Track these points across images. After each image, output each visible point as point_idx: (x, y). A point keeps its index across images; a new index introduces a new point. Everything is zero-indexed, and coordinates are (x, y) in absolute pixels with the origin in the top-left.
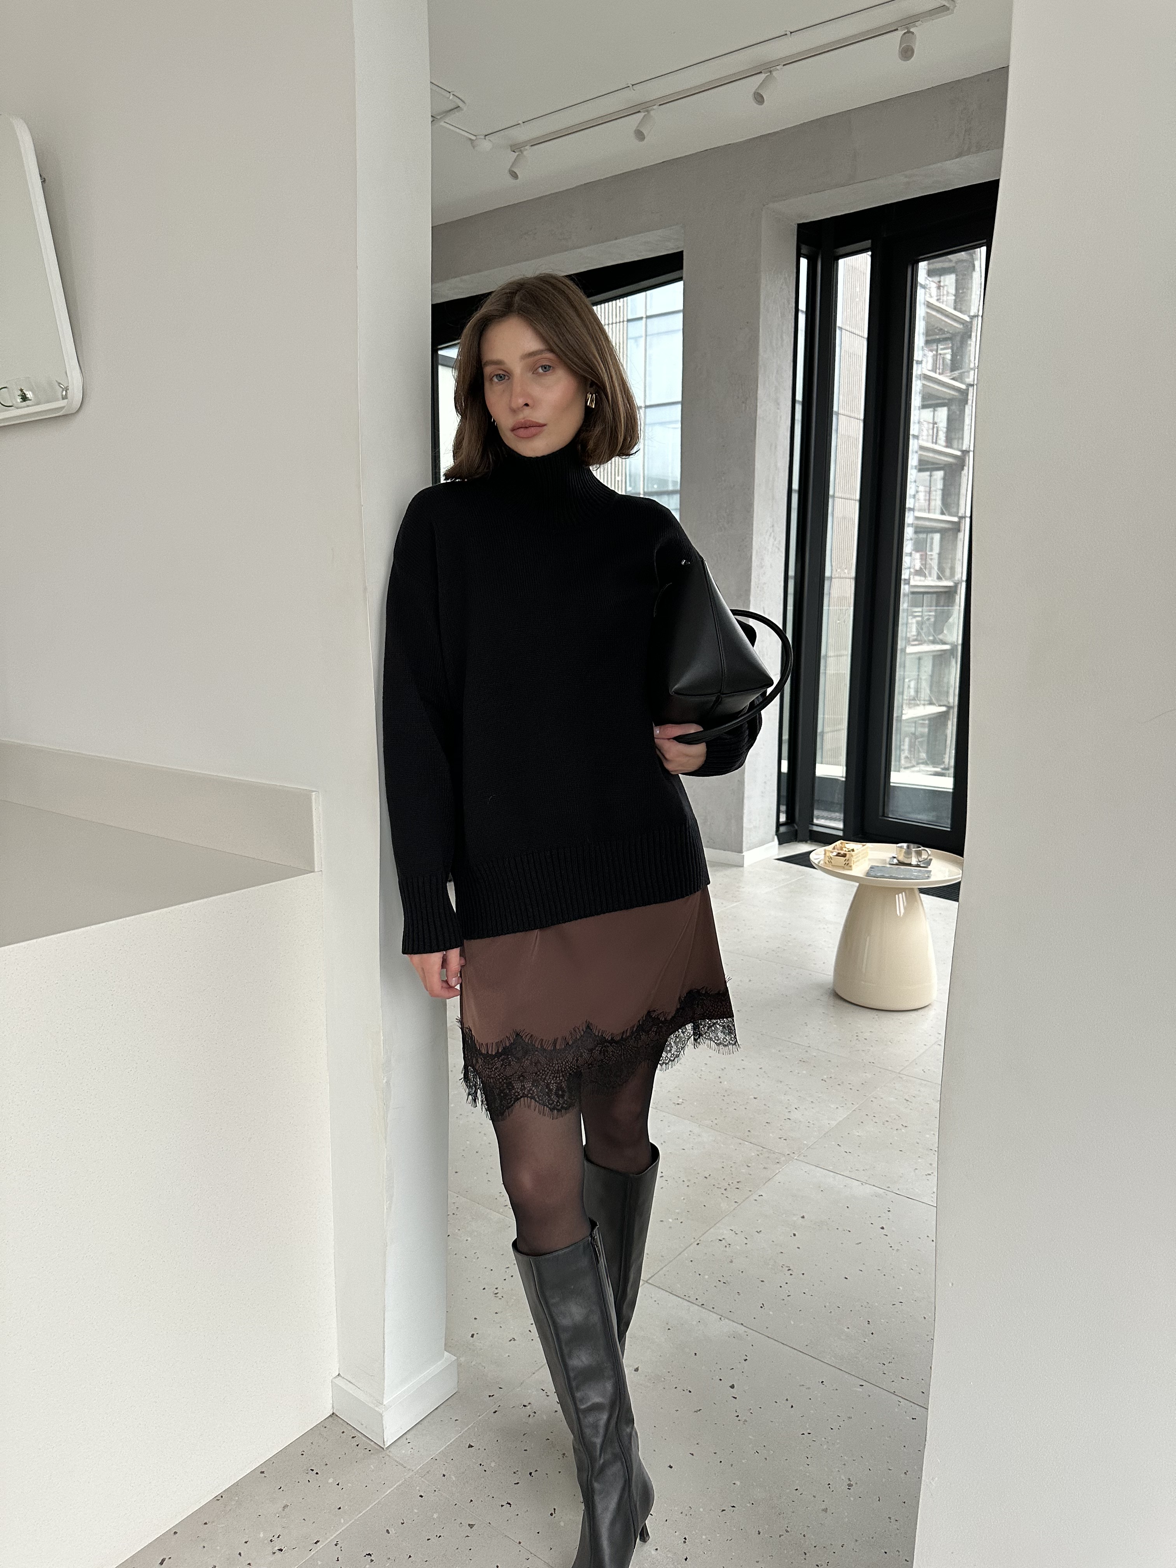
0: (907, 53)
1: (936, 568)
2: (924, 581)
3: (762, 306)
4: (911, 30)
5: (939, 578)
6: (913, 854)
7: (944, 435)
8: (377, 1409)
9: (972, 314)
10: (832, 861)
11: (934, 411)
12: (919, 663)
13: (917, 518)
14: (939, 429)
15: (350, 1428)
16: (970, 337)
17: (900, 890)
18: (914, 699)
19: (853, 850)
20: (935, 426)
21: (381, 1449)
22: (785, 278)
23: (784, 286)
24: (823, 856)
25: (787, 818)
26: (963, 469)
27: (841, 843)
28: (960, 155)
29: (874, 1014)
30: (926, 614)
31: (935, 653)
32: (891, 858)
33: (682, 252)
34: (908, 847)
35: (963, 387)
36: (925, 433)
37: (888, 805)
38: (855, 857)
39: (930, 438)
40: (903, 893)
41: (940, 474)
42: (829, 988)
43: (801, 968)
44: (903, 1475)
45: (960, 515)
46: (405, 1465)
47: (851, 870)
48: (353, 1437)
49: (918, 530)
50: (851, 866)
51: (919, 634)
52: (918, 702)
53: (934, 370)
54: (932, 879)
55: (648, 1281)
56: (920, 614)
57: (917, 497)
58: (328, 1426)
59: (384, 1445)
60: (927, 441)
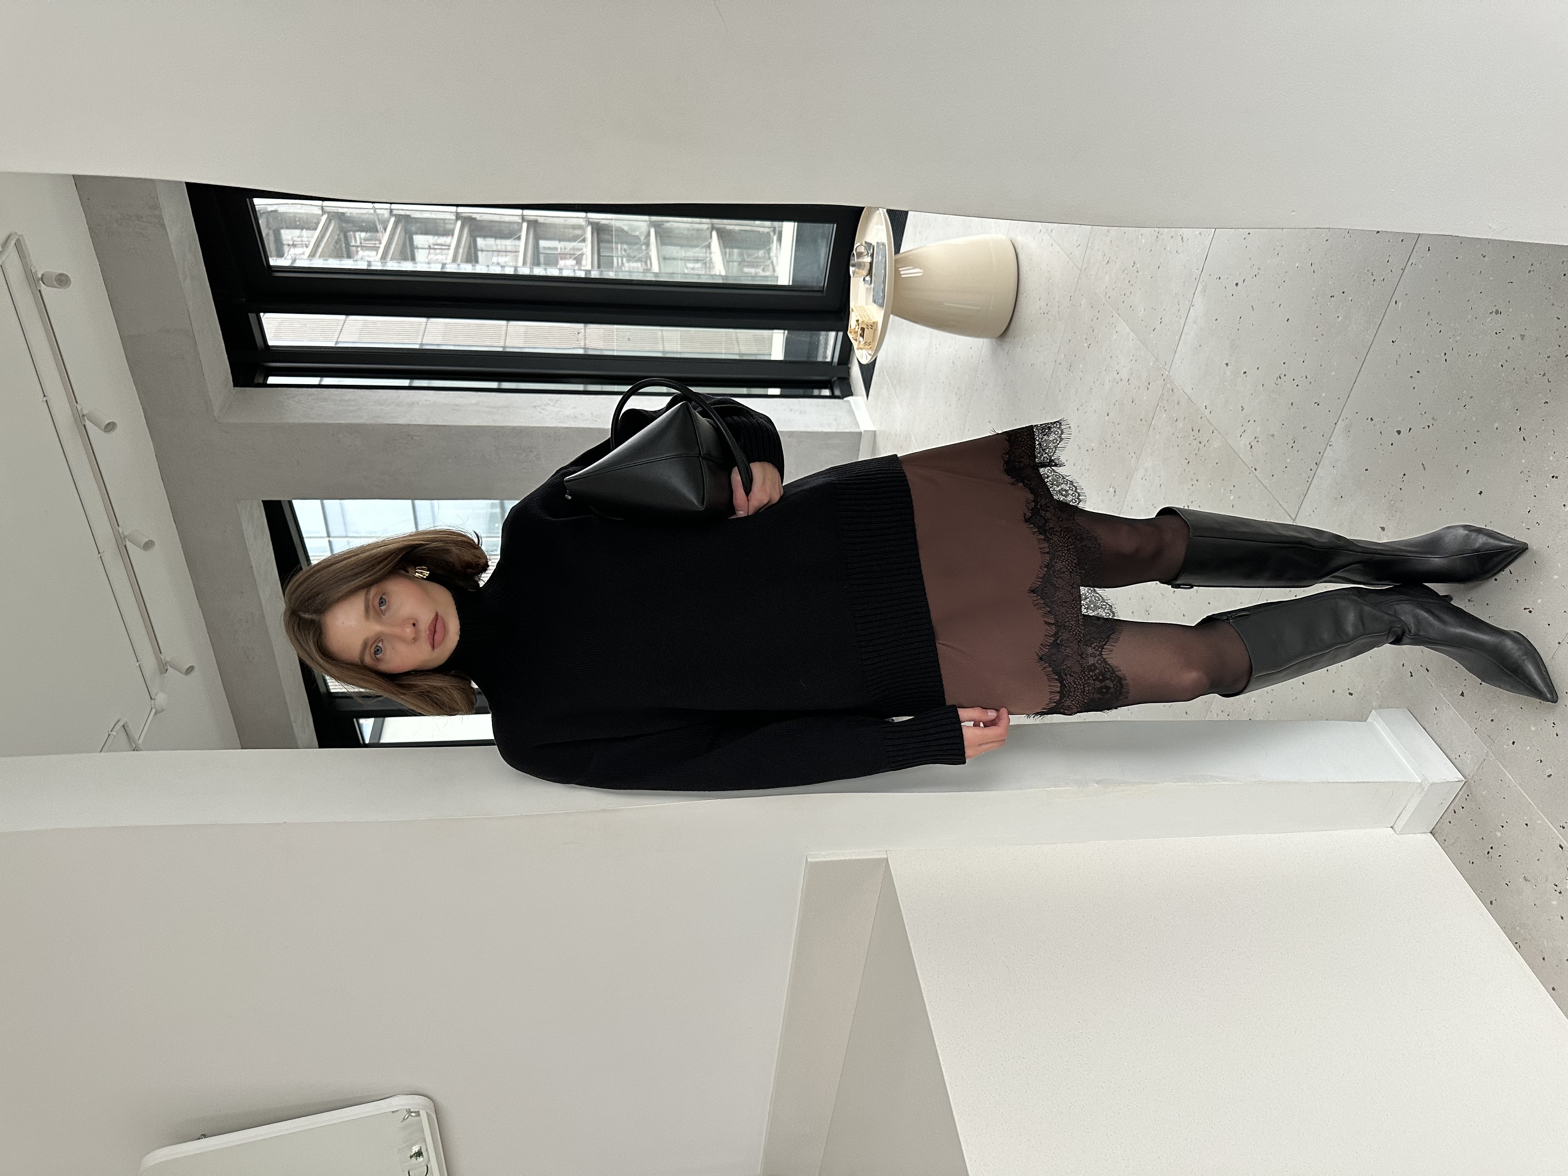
0: (62, 280)
1: (574, 244)
2: (587, 255)
3: (315, 421)
4: (40, 276)
5: (584, 240)
6: (860, 260)
7: (441, 238)
8: (1426, 789)
9: (320, 212)
10: (868, 342)
11: (417, 248)
12: (669, 259)
13: (524, 263)
14: (435, 243)
15: (1446, 815)
16: (343, 214)
17: (897, 273)
18: (705, 263)
19: (858, 321)
20: (432, 247)
21: (1467, 783)
22: (288, 398)
23: (296, 399)
24: (863, 350)
25: (826, 388)
26: (475, 219)
27: (851, 333)
28: (163, 226)
29: (1022, 298)
30: (619, 253)
31: (659, 243)
32: (865, 283)
33: (264, 502)
34: (854, 266)
35: (393, 219)
36: (439, 257)
37: (812, 287)
38: (864, 319)
39: (445, 251)
40: (900, 269)
41: (480, 242)
42: (997, 342)
43: (976, 371)
44: (1486, 259)
45: (520, 221)
46: (1482, 760)
47: (877, 322)
48: (1455, 812)
49: (536, 262)
50: (874, 323)
51: (639, 260)
52: (708, 259)
53: (376, 249)
54: (885, 241)
55: (1294, 517)
56: (620, 260)
57: (503, 264)
58: (1444, 838)
59: (1462, 781)
60: (448, 254)
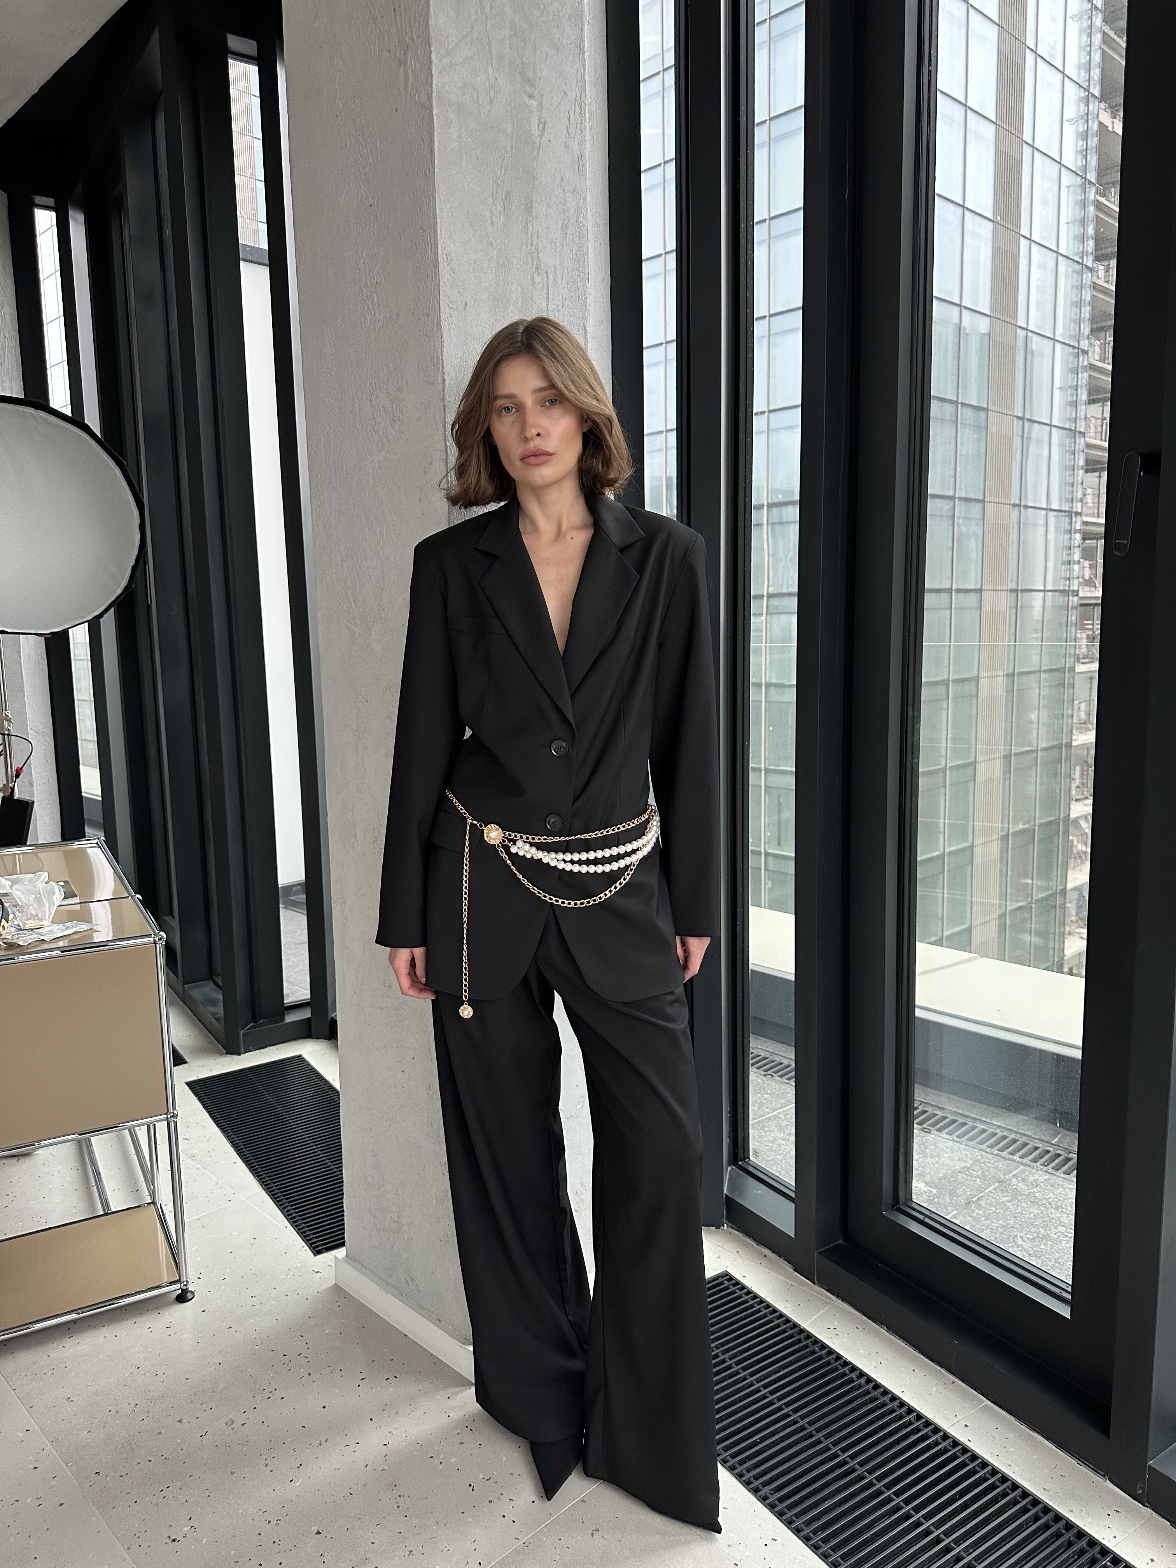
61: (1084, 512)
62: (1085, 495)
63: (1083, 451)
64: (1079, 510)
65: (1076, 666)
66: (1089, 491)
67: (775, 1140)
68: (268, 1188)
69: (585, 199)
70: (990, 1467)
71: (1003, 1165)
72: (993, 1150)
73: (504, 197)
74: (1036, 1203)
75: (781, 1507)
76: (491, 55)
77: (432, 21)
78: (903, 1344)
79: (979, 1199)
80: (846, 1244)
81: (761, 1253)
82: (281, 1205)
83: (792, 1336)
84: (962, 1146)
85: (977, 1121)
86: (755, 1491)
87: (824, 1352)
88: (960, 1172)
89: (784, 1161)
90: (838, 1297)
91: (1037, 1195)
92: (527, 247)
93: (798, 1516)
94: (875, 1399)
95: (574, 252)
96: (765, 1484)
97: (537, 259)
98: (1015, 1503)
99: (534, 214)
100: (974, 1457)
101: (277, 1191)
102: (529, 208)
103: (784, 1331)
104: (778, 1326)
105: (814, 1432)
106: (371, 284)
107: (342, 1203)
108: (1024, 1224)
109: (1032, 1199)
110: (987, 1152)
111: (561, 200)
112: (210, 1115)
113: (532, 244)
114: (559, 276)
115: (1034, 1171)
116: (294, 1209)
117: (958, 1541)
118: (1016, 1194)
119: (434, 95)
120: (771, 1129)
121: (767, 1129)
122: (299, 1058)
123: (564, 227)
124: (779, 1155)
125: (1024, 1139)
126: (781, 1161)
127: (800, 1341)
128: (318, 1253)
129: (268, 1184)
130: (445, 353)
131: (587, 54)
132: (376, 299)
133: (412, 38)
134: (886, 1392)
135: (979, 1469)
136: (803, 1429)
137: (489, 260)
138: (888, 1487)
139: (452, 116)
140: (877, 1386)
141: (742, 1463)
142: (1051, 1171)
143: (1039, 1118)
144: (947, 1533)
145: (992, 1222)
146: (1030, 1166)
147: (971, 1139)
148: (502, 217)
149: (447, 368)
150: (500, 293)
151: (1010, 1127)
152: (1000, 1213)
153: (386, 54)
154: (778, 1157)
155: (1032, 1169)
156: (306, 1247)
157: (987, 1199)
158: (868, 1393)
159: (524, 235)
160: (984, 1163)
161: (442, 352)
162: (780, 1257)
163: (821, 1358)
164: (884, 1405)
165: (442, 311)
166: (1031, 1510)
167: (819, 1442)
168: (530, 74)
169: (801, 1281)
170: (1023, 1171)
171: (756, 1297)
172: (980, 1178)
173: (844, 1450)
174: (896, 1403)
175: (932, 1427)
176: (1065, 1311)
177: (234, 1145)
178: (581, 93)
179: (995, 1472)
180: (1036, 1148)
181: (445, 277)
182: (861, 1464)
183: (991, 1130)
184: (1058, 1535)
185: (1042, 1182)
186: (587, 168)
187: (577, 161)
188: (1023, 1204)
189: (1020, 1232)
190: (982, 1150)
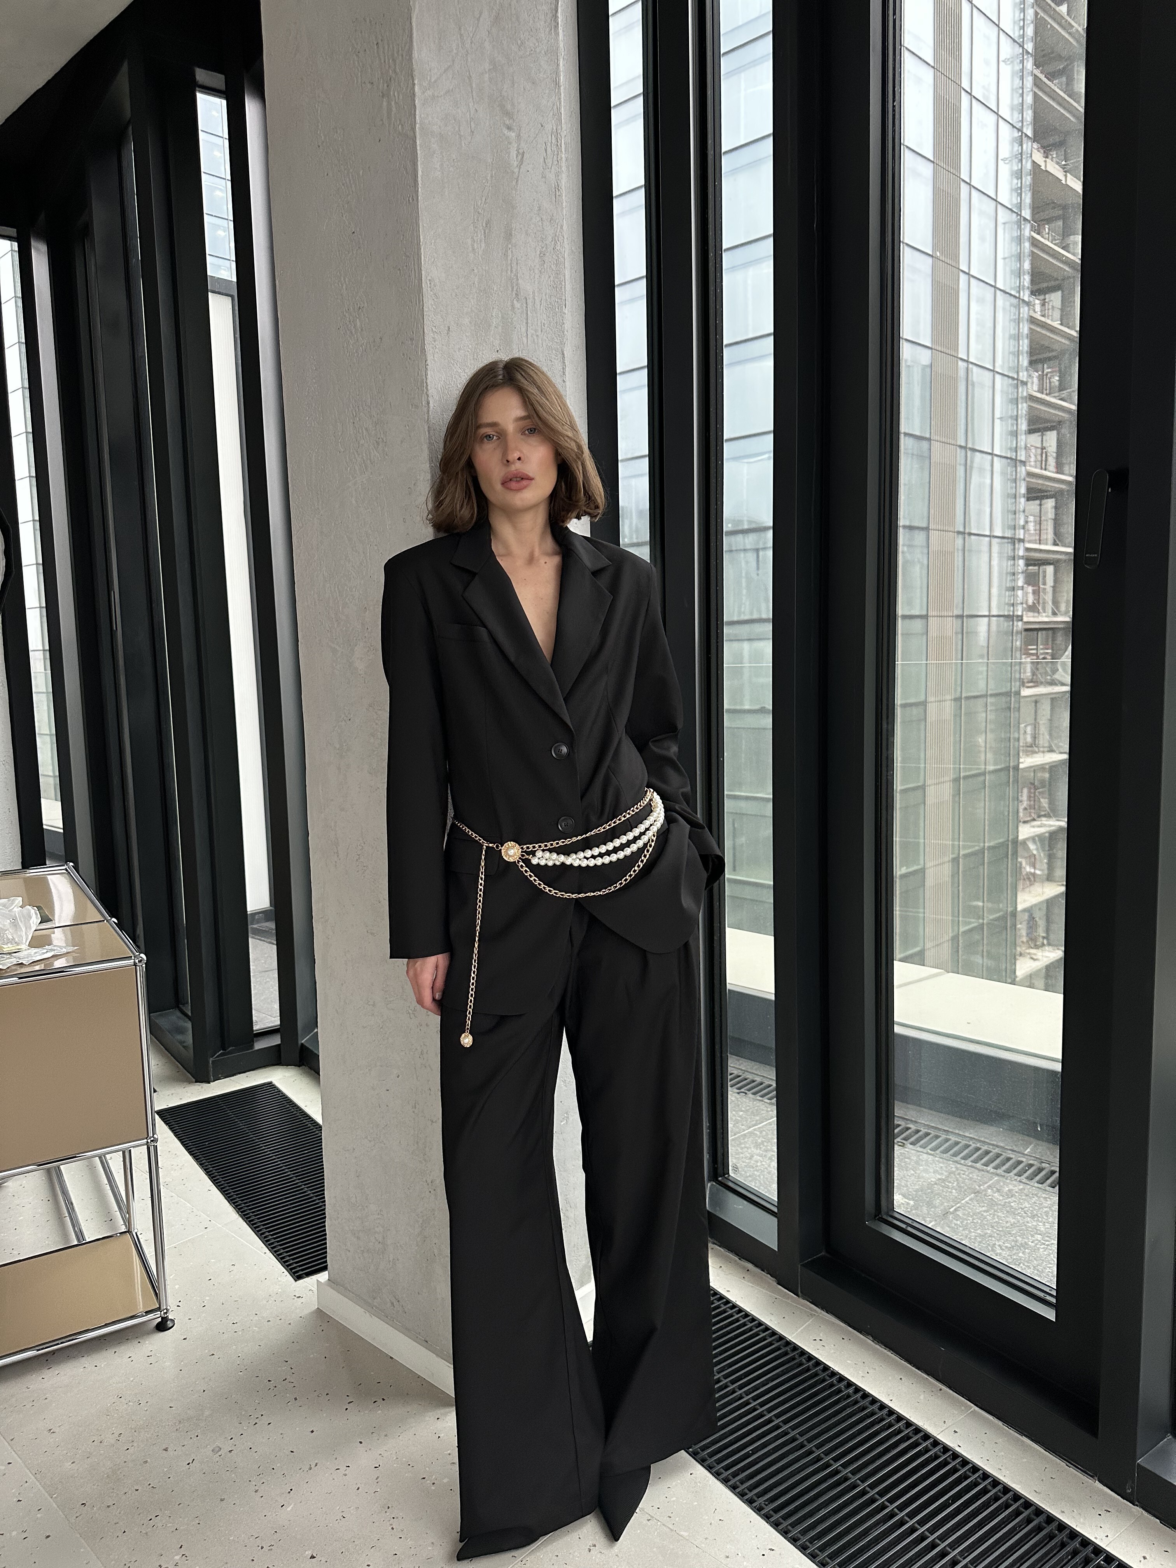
1: (1050, 603)
2: (1038, 617)
5: (1054, 614)
7: (1055, 461)
11: (1042, 436)
12: (1036, 706)
14: (1048, 454)
31: (1053, 696)
36: (1033, 459)
39: (1039, 464)
51: (1033, 674)
53: (1041, 391)
56: (1035, 652)
60: (1036, 467)
61: (1026, 539)
62: (1027, 522)
63: (1024, 480)
64: (1022, 537)
65: (1022, 690)
66: (1031, 518)
67: (752, 1156)
68: (244, 1215)
69: (562, 226)
70: (981, 1472)
71: (978, 1176)
72: (967, 1162)
73: (484, 225)
74: (1012, 1212)
75: (776, 1517)
76: (472, 87)
77: (415, 54)
78: (889, 1353)
79: (956, 1210)
80: (828, 1255)
81: (744, 1268)
82: (258, 1231)
83: (778, 1349)
84: (937, 1159)
85: (950, 1134)
86: (750, 1502)
87: (811, 1363)
88: (936, 1184)
89: (762, 1177)
90: (822, 1309)
91: (1012, 1204)
92: (507, 272)
93: (793, 1525)
94: (864, 1408)
95: (552, 278)
96: (759, 1495)
97: (517, 285)
98: (1007, 1506)
99: (513, 241)
100: (965, 1462)
101: (254, 1218)
102: (509, 236)
103: (771, 1344)
104: (764, 1339)
105: (805, 1443)
106: (354, 309)
107: (325, 1226)
108: (1002, 1233)
109: (1008, 1209)
110: (961, 1164)
111: (538, 228)
112: (182, 1143)
113: (511, 271)
114: (538, 302)
115: (1008, 1181)
116: (272, 1235)
117: (953, 1546)
118: (992, 1204)
119: (417, 126)
120: (748, 1145)
121: (743, 1146)
122: (270, 1084)
123: (542, 255)
124: (757, 1171)
125: (997, 1150)
126: (759, 1176)
127: (786, 1354)
128: (298, 1278)
129: (244, 1211)
130: (429, 377)
131: (562, 88)
132: (358, 324)
133: (395, 71)
134: (874, 1401)
135: (970, 1474)
136: (794, 1439)
137: (471, 286)
138: (882, 1494)
139: (435, 146)
140: (866, 1395)
141: (735, 1475)
142: (1024, 1180)
143: (1012, 1129)
144: (943, 1538)
145: (970, 1232)
146: (1004, 1176)
147: (946, 1151)
148: (483, 245)
149: (432, 391)
150: (482, 318)
151: (982, 1139)
152: (977, 1222)
153: (369, 86)
154: (756, 1173)
155: (1006, 1179)
156: (286, 1273)
157: (965, 1210)
158: (856, 1402)
159: (504, 262)
160: (959, 1174)
161: (426, 375)
162: (764, 1271)
163: (808, 1369)
164: (873, 1414)
165: (426, 335)
166: (1023, 1512)
167: (810, 1452)
168: (509, 107)
169: (785, 1296)
170: (998, 1182)
171: (741, 1310)
172: (956, 1190)
173: (836, 1459)
174: (885, 1411)
175: (922, 1434)
176: (1050, 1315)
177: (207, 1172)
178: (557, 125)
179: (986, 1476)
180: (1009, 1159)
181: (429, 303)
182: (854, 1473)
183: (964, 1142)
184: (1051, 1537)
185: (1016, 1192)
186: (564, 197)
187: (554, 190)
188: (999, 1214)
189: (998, 1240)
190: (956, 1162)
